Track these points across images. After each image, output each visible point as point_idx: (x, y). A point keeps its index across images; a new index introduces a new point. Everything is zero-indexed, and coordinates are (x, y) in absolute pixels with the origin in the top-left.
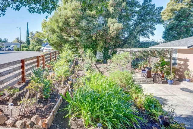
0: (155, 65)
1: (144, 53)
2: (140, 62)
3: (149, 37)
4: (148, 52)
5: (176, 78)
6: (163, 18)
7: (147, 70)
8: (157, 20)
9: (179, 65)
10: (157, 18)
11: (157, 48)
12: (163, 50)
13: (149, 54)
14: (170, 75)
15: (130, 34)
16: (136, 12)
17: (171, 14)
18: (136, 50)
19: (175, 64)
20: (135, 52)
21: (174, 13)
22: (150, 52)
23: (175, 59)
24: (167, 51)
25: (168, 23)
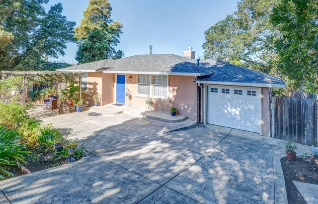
0: (62, 93)
1: (46, 77)
2: (43, 91)
3: (57, 57)
4: (53, 75)
5: (87, 104)
6: (76, 36)
7: (51, 99)
8: (68, 37)
9: (90, 89)
10: (69, 34)
11: (65, 70)
12: (71, 73)
13: (54, 79)
14: (79, 102)
15: (28, 50)
16: (39, 21)
17: (85, 33)
18: (35, 73)
19: (85, 88)
20: (33, 76)
21: (88, 32)
22: (54, 76)
23: (85, 84)
24: (75, 74)
25: (83, 42)
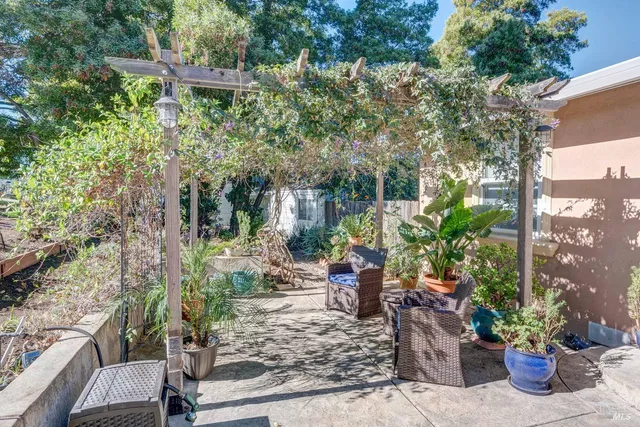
0: (404, 236)
